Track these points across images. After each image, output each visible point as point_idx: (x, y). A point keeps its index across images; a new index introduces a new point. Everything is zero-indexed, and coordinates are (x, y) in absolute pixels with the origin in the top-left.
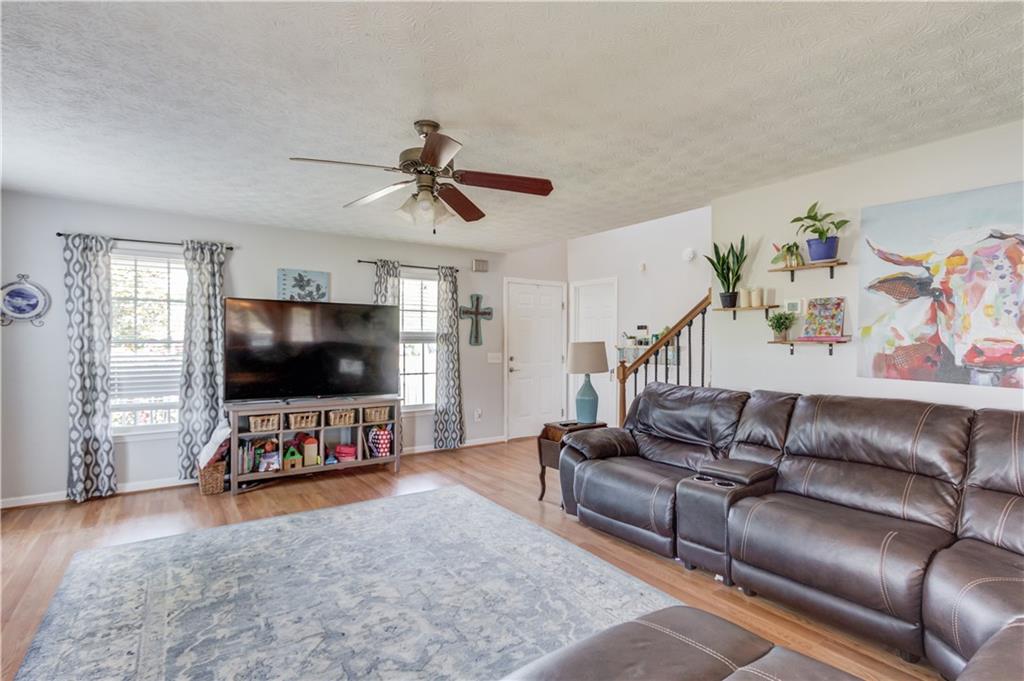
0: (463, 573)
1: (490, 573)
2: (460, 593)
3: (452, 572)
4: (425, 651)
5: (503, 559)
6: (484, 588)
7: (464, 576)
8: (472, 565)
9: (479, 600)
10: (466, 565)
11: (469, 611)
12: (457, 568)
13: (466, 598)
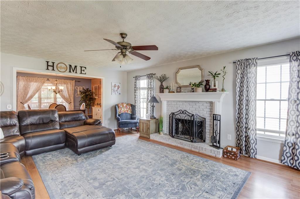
0: (112, 179)
1: (102, 181)
2: (113, 172)
3: (117, 179)
4: (119, 161)
5: (96, 188)
6: (105, 175)
7: (112, 178)
8: (109, 183)
9: (107, 171)
10: (111, 183)
11: (110, 168)
12: (114, 181)
13: (111, 171)
